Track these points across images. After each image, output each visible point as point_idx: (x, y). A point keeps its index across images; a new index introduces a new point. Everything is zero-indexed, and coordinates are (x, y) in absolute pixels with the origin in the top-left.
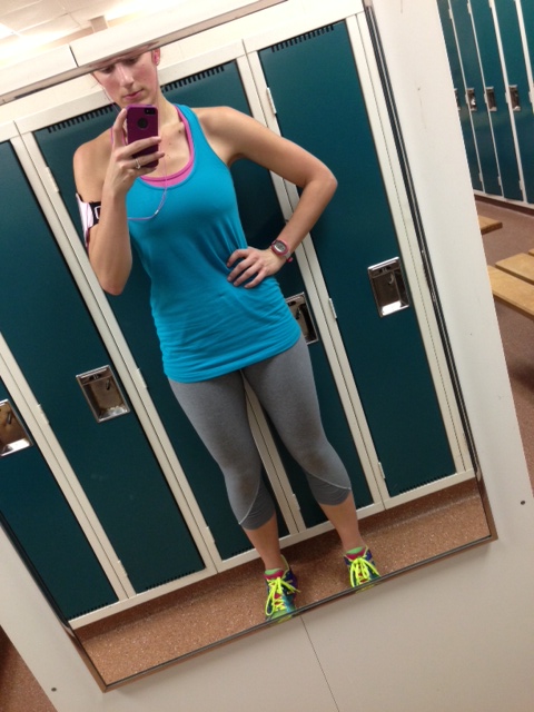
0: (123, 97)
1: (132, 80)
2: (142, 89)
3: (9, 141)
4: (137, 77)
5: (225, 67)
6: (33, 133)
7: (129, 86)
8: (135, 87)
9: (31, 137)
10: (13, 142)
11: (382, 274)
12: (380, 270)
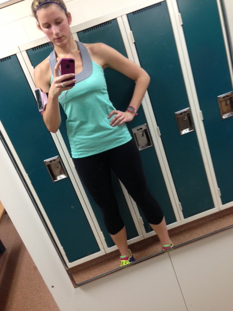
0: (54, 39)
1: (59, 32)
2: (63, 36)
3: (16, 55)
4: (61, 31)
5: (112, 22)
6: (26, 51)
7: (57, 34)
8: (60, 35)
9: (25, 52)
10: (17, 54)
11: (182, 116)
12: (181, 114)
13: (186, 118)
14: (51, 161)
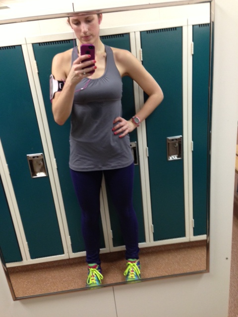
1: (87, 30)
3: (21, 45)
4: (89, 29)
7: (85, 33)
8: (88, 34)
11: (173, 142)
12: (173, 140)
13: (177, 145)
14: (34, 157)
